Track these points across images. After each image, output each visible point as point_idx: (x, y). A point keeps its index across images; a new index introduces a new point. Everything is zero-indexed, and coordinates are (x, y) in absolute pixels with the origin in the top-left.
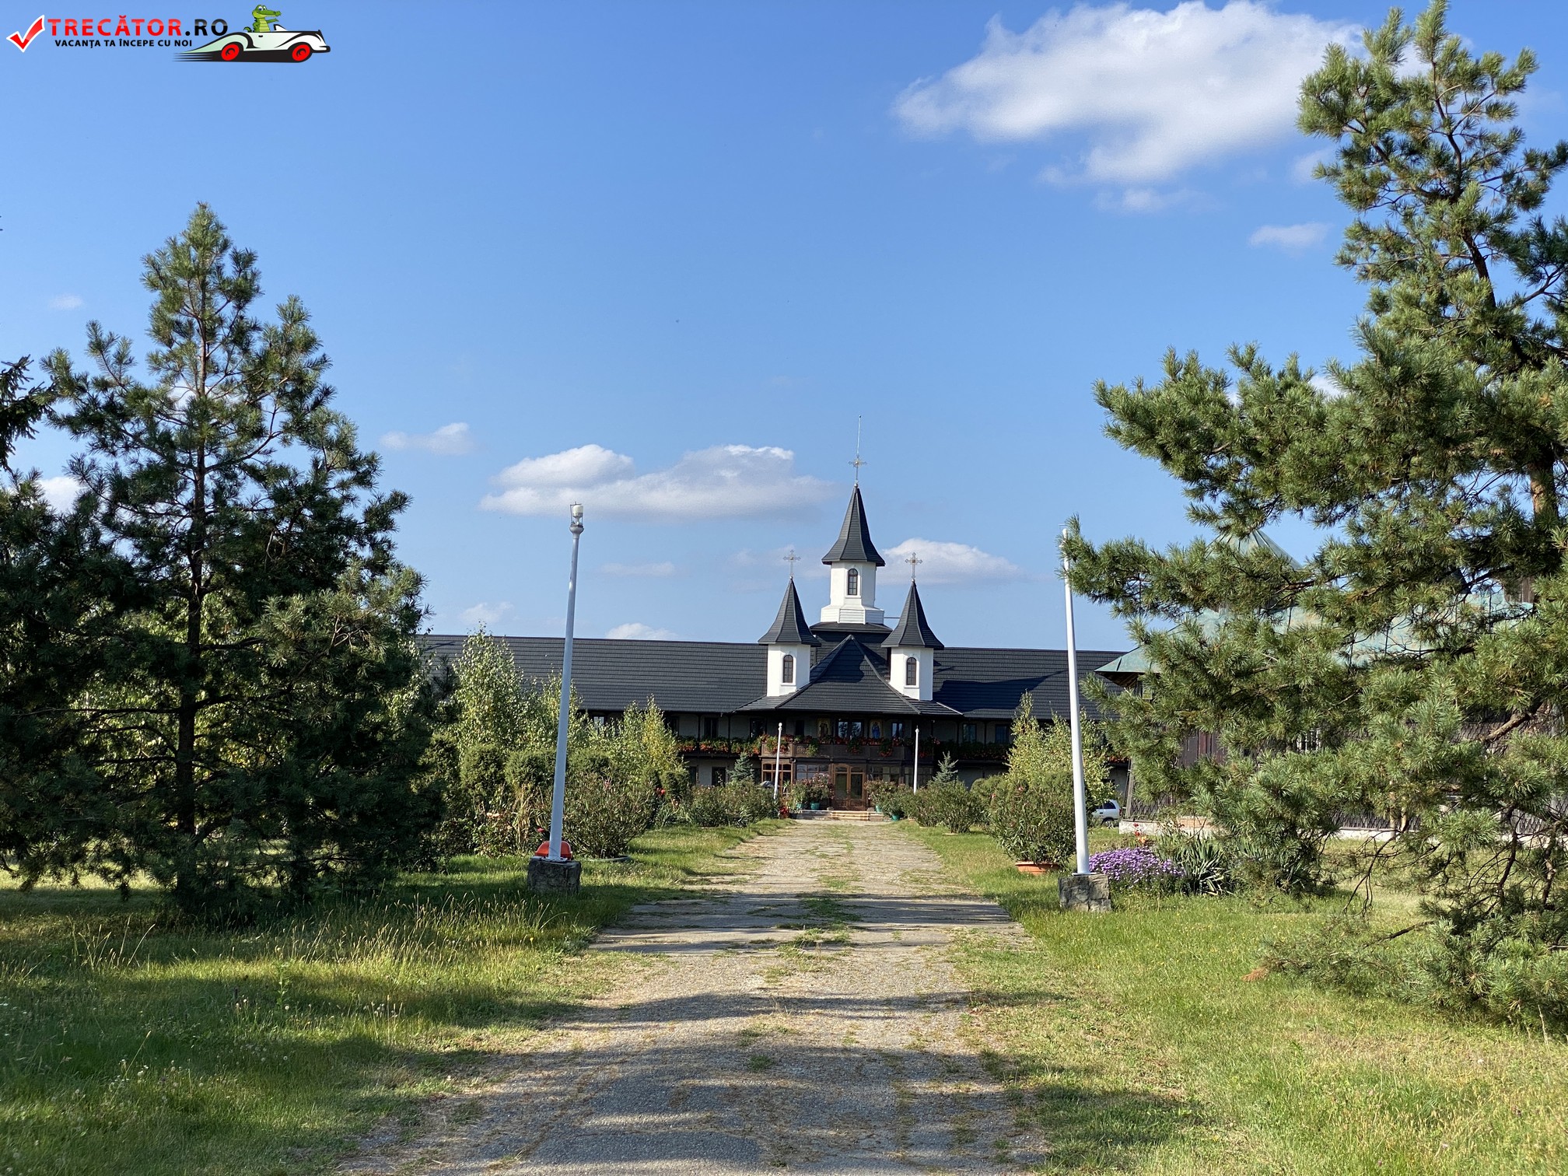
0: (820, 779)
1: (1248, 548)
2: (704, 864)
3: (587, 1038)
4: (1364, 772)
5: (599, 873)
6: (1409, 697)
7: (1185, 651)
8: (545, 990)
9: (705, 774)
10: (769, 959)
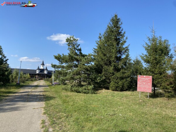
0: (40, 78)
1: (62, 65)
2: (30, 83)
3: (17, 94)
4: (67, 78)
5: (22, 84)
6: (70, 74)
7: (57, 71)
8: (15, 91)
9: (32, 78)
10: (32, 89)
